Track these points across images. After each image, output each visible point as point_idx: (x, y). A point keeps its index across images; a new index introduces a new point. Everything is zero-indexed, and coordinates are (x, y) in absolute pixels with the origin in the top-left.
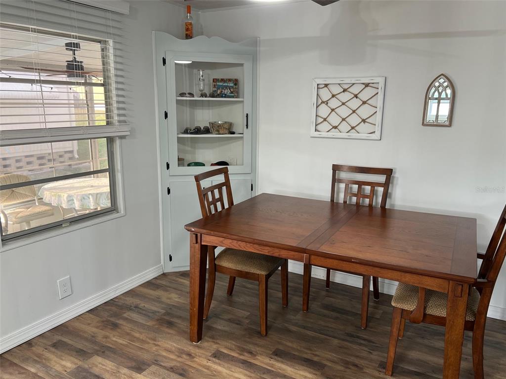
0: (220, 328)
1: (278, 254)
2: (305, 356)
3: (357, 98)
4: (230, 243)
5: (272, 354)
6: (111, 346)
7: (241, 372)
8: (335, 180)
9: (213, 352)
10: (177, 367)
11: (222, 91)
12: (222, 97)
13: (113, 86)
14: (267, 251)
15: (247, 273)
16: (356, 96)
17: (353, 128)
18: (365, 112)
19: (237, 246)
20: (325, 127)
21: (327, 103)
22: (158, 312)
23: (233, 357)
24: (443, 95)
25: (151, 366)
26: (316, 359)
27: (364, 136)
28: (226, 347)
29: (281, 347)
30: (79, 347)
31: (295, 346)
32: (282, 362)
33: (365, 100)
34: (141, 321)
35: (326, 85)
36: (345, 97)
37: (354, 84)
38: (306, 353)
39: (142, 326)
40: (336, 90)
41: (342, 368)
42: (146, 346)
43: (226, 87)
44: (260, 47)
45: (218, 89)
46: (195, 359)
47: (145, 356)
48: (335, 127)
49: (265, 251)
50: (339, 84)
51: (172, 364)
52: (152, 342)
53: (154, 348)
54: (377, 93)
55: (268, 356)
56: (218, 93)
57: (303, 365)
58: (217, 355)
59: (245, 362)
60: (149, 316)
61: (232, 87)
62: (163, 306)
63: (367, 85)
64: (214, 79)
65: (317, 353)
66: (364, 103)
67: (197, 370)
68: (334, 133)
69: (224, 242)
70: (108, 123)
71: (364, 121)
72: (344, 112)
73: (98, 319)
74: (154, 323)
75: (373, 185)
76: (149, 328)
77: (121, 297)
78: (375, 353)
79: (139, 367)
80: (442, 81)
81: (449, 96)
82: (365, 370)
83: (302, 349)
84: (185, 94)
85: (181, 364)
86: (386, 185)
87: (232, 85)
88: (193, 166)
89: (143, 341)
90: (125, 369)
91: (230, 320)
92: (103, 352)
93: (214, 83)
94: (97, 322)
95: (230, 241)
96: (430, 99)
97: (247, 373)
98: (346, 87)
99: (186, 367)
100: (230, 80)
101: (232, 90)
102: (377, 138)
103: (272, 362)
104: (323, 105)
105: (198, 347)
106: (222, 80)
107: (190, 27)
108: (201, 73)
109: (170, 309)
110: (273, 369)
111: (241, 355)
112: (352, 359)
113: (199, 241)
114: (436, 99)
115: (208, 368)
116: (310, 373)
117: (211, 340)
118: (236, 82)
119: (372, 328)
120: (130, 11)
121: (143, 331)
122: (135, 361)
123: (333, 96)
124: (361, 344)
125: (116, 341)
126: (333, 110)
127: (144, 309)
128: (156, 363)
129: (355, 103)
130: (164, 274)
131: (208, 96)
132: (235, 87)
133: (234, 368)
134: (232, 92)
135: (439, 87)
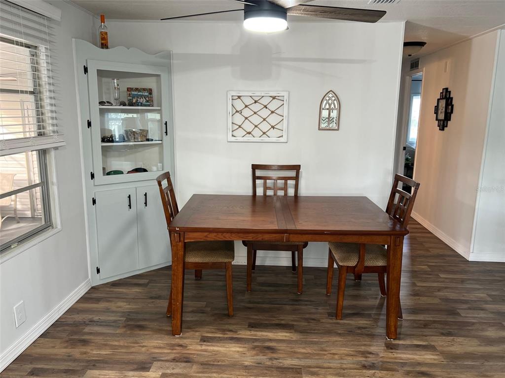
0: (188, 319)
1: (261, 238)
2: (274, 322)
3: (266, 108)
4: (215, 236)
5: (248, 327)
6: (97, 359)
7: (235, 346)
8: (255, 178)
9: (200, 338)
10: (177, 357)
11: (137, 100)
12: (138, 105)
13: (46, 95)
14: (251, 237)
15: (214, 264)
16: (265, 107)
17: (264, 133)
18: (273, 120)
19: (222, 237)
20: (240, 132)
21: (241, 112)
22: (119, 320)
23: (219, 337)
24: (332, 106)
25: (153, 363)
26: (283, 322)
27: (274, 139)
28: (208, 332)
29: (252, 321)
30: (63, 368)
31: (261, 317)
32: (261, 331)
33: (273, 110)
34: (108, 331)
35: (239, 97)
36: (256, 107)
37: (263, 97)
38: (274, 320)
39: (113, 335)
40: (248, 101)
41: (306, 324)
42: (133, 350)
43: (142, 96)
44: (173, 60)
45: (133, 97)
46: (188, 348)
47: (141, 358)
48: (249, 133)
49: (249, 238)
50: (251, 96)
51: (172, 356)
52: (137, 345)
53: (143, 349)
54: (283, 104)
55: (245, 329)
56: (134, 102)
57: (277, 329)
58: (204, 340)
59: (232, 339)
60: (113, 326)
61: (148, 96)
62: (120, 314)
63: (274, 98)
64: (128, 88)
65: (281, 318)
66: (273, 112)
67: (197, 355)
68: (249, 138)
69: (208, 236)
70: (40, 134)
71: (273, 127)
72: (256, 120)
73: (59, 341)
74: (124, 330)
75: (286, 179)
76: (122, 335)
77: (65, 316)
78: (320, 308)
79: (144, 367)
80: (330, 95)
81: (337, 107)
82: (321, 321)
83: (268, 318)
84: (105, 102)
85: (180, 354)
86: (297, 178)
87: (147, 94)
88: (112, 174)
89: (127, 347)
90: (131, 372)
91: (192, 312)
92: (94, 365)
93: (128, 93)
94: (61, 343)
95: (215, 234)
96: (323, 109)
97: (240, 345)
98: (257, 99)
99: (188, 356)
100: (144, 90)
101: (147, 99)
102: (284, 141)
103: (253, 333)
104: (237, 114)
105: (181, 338)
106: (137, 89)
107: (106, 37)
108: (115, 81)
109: (128, 315)
110: (257, 338)
111: (225, 334)
112: (307, 316)
113: (182, 239)
114: (328, 109)
115: (206, 351)
116: (287, 332)
117: (189, 330)
118: (150, 91)
119: (305, 292)
120: (61, 18)
121: (118, 339)
122: (133, 363)
123: (246, 106)
124: (306, 305)
125: (99, 354)
126: (246, 118)
127: (100, 321)
128: (155, 359)
129: (265, 113)
130: (92, 288)
131: (127, 104)
132: (150, 96)
133: (227, 345)
134: (147, 101)
135: (329, 100)
